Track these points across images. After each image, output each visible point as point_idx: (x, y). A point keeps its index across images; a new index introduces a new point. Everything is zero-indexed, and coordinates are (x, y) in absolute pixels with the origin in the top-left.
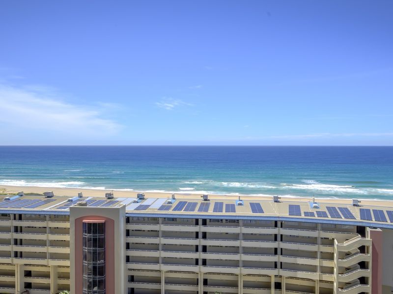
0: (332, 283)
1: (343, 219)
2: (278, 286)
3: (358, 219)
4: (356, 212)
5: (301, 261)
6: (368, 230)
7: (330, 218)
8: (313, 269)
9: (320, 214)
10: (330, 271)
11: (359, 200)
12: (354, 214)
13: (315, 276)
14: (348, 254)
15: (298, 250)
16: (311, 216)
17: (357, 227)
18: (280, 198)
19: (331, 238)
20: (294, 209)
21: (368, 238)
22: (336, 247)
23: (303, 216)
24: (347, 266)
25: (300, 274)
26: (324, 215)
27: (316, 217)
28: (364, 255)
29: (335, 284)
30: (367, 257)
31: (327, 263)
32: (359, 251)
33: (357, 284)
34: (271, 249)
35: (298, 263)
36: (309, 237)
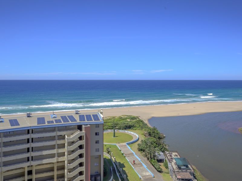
0: (64, 161)
1: (70, 122)
2: (30, 173)
3: (78, 121)
4: (77, 118)
5: (45, 153)
6: (83, 126)
7: (63, 123)
8: (52, 156)
9: (56, 121)
10: (63, 154)
11: (79, 110)
12: (76, 119)
13: (54, 160)
14: (73, 143)
15: (43, 146)
16: (52, 123)
17: (78, 126)
18: (31, 114)
19: (63, 135)
20: (41, 120)
21: (84, 131)
22: (66, 139)
23: (46, 124)
24: (72, 150)
25: (45, 161)
26: (59, 121)
27: (55, 123)
28: (81, 141)
29: (66, 162)
30: (83, 142)
31: (61, 151)
32: (79, 139)
33: (78, 159)
34: (25, 149)
35: (43, 154)
36: (50, 136)
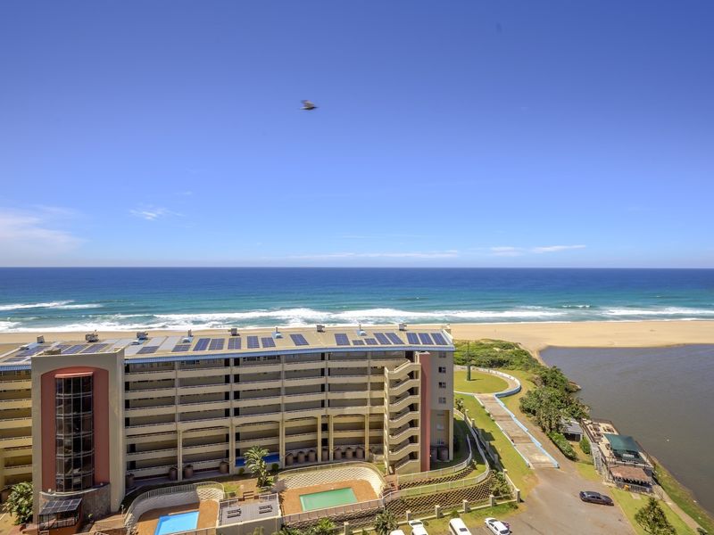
0: (383, 414)
1: (393, 345)
2: (325, 427)
3: (406, 343)
4: (403, 337)
5: (349, 395)
6: (417, 354)
7: (379, 345)
8: (362, 402)
9: (369, 341)
10: (380, 402)
12: (401, 339)
13: (365, 410)
14: (398, 382)
15: (346, 384)
16: (360, 344)
17: (406, 352)
19: (381, 367)
20: (341, 338)
21: (418, 362)
22: (386, 375)
23: (352, 345)
24: (397, 394)
25: (349, 410)
26: (374, 342)
27: (366, 345)
28: (413, 380)
29: (386, 416)
30: (417, 383)
31: (377, 394)
32: (408, 377)
33: (406, 413)
34: (317, 385)
36: (359, 368)
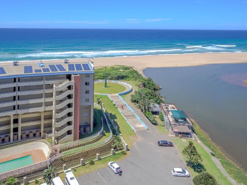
0: (52, 111)
1: (59, 71)
2: (16, 121)
3: (67, 70)
4: (66, 67)
6: (73, 76)
7: (51, 72)
8: (40, 105)
9: (44, 70)
10: (51, 104)
11: (68, 59)
12: (65, 68)
13: (41, 109)
14: (61, 92)
15: (30, 95)
16: (39, 72)
17: (67, 75)
18: (18, 62)
19: (51, 84)
20: (28, 69)
21: (73, 81)
22: (54, 89)
23: (34, 72)
24: (60, 99)
25: (31, 110)
26: (48, 70)
27: (43, 72)
28: (70, 91)
29: (54, 111)
30: (72, 92)
31: (48, 100)
32: (68, 89)
33: (66, 109)
34: (11, 97)
35: (30, 103)
36: (38, 85)
